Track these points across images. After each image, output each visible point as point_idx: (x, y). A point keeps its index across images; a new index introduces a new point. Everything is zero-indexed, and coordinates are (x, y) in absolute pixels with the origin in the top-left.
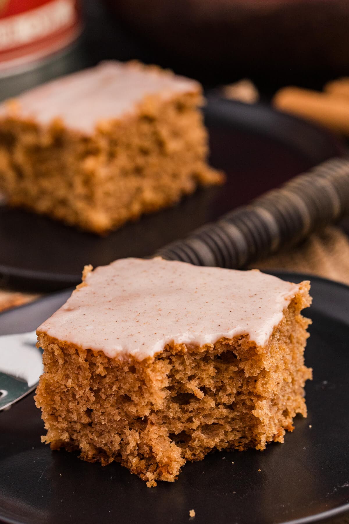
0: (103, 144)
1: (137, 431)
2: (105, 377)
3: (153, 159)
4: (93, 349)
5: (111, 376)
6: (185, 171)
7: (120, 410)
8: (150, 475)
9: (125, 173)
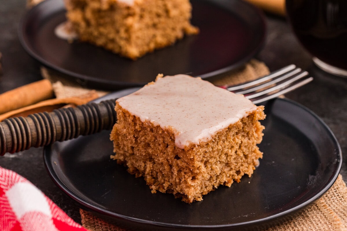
0: (137, 10)
1: (152, 163)
2: (140, 131)
3: (163, 19)
4: (136, 116)
5: (142, 131)
6: (179, 27)
7: (145, 150)
8: (153, 187)
9: (148, 27)
